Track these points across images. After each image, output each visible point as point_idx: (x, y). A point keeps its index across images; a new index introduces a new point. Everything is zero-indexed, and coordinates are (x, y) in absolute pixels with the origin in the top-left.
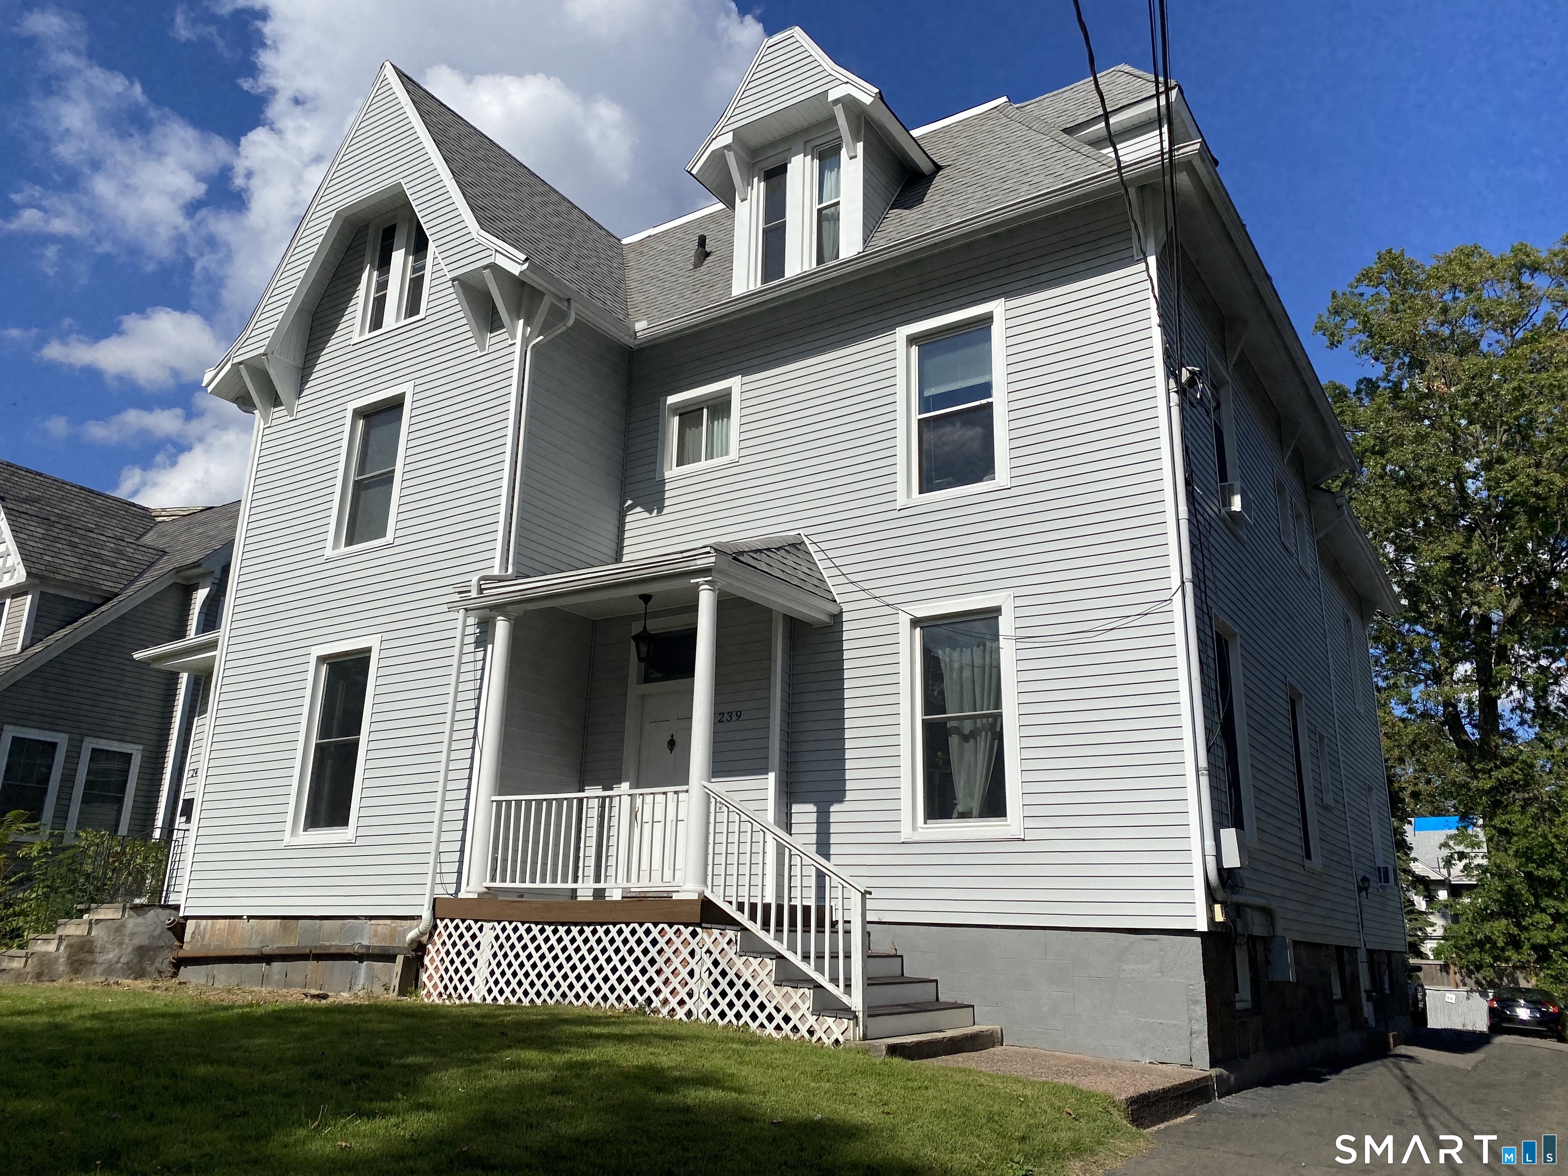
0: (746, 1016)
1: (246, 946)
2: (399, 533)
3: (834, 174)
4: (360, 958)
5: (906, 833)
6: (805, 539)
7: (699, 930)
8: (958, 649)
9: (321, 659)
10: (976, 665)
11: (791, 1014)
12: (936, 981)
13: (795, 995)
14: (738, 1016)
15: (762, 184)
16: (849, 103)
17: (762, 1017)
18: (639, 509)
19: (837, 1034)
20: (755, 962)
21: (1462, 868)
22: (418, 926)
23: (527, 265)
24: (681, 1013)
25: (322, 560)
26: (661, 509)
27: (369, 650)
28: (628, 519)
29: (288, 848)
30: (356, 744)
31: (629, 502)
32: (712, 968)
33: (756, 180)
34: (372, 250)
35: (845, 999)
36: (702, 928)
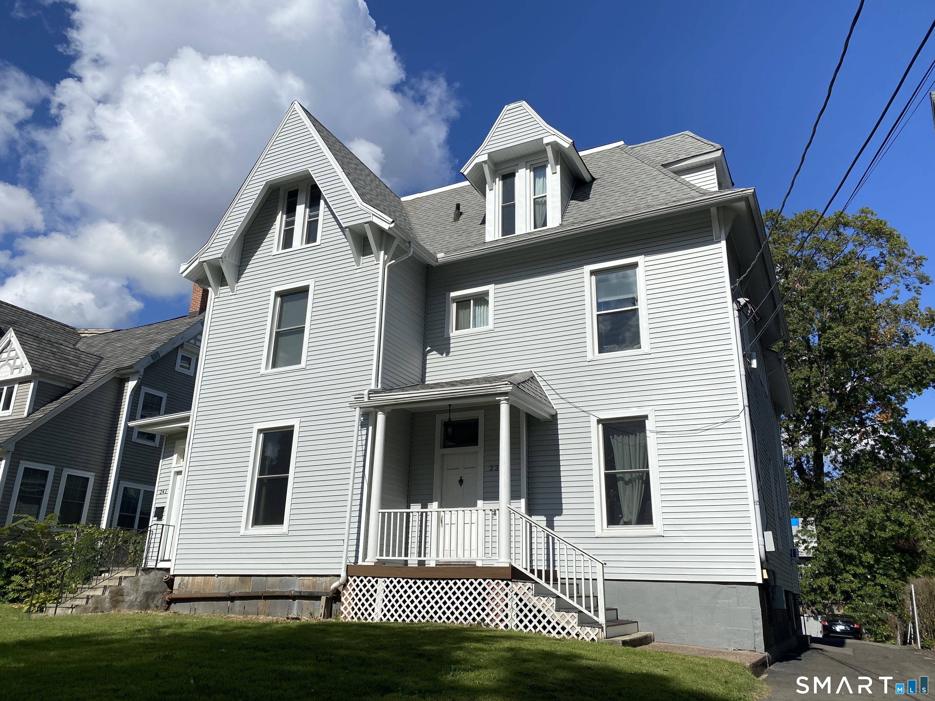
0: (540, 627)
1: (216, 591)
2: (309, 363)
3: (541, 180)
4: (294, 598)
5: (598, 533)
6: (534, 374)
7: (510, 583)
8: (621, 436)
9: (260, 431)
10: (631, 444)
11: (566, 626)
12: (617, 609)
13: (568, 616)
14: (535, 627)
15: (501, 182)
16: (556, 146)
17: (549, 628)
18: (434, 352)
19: (593, 636)
20: (544, 600)
21: (804, 548)
22: (339, 580)
23: (393, 225)
24: (502, 626)
25: (259, 375)
26: (448, 354)
27: (293, 426)
28: (428, 357)
29: (243, 536)
30: (287, 479)
31: (429, 348)
32: (519, 603)
33: (497, 179)
34: (283, 202)
35: (595, 618)
36: (512, 582)
